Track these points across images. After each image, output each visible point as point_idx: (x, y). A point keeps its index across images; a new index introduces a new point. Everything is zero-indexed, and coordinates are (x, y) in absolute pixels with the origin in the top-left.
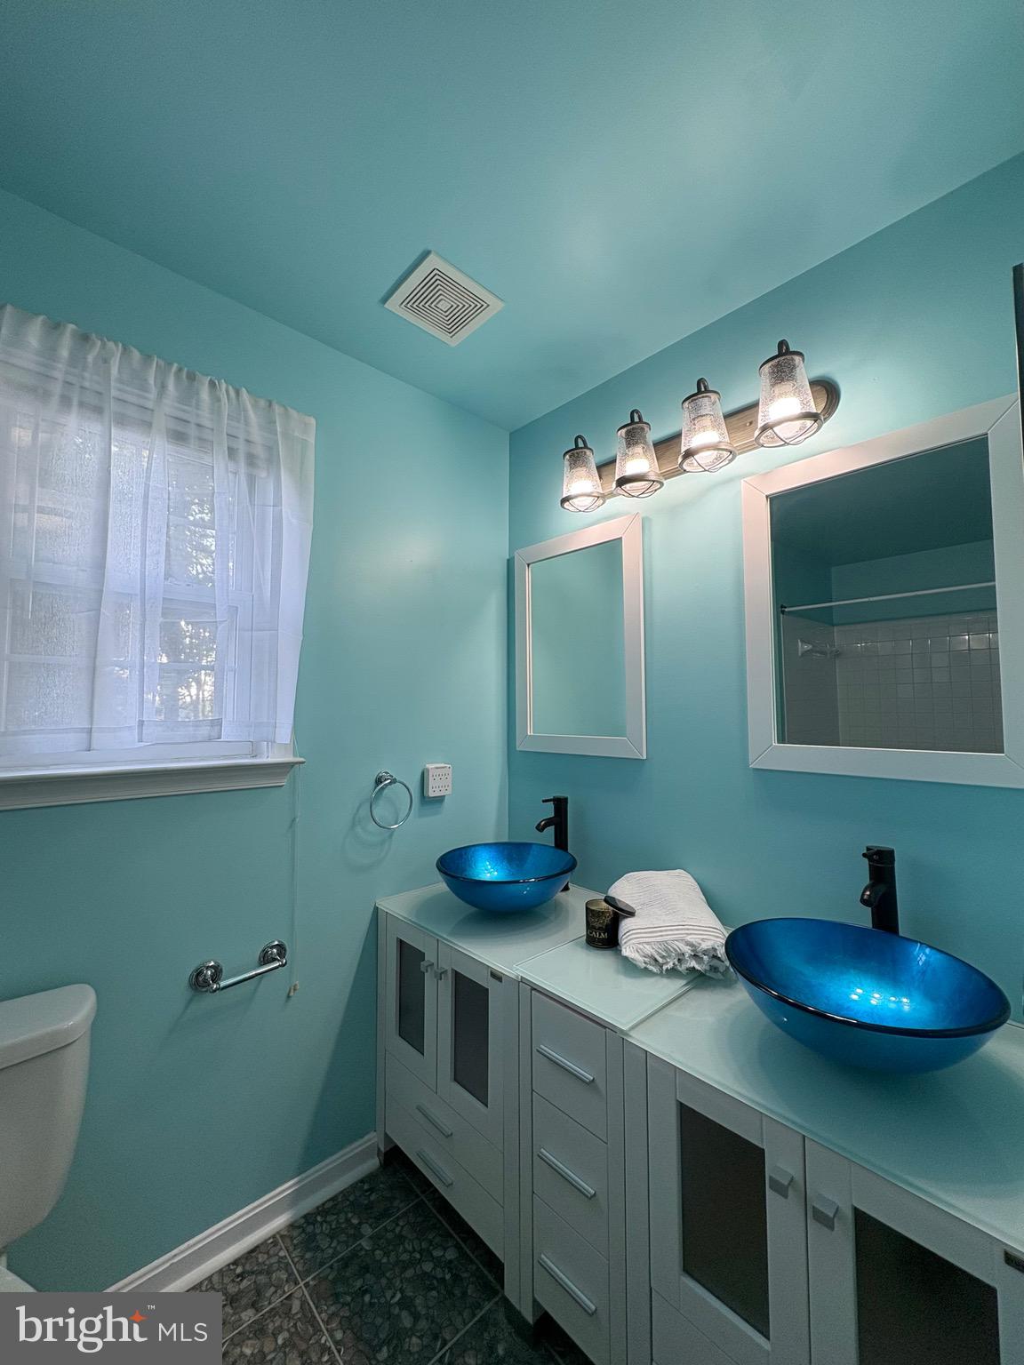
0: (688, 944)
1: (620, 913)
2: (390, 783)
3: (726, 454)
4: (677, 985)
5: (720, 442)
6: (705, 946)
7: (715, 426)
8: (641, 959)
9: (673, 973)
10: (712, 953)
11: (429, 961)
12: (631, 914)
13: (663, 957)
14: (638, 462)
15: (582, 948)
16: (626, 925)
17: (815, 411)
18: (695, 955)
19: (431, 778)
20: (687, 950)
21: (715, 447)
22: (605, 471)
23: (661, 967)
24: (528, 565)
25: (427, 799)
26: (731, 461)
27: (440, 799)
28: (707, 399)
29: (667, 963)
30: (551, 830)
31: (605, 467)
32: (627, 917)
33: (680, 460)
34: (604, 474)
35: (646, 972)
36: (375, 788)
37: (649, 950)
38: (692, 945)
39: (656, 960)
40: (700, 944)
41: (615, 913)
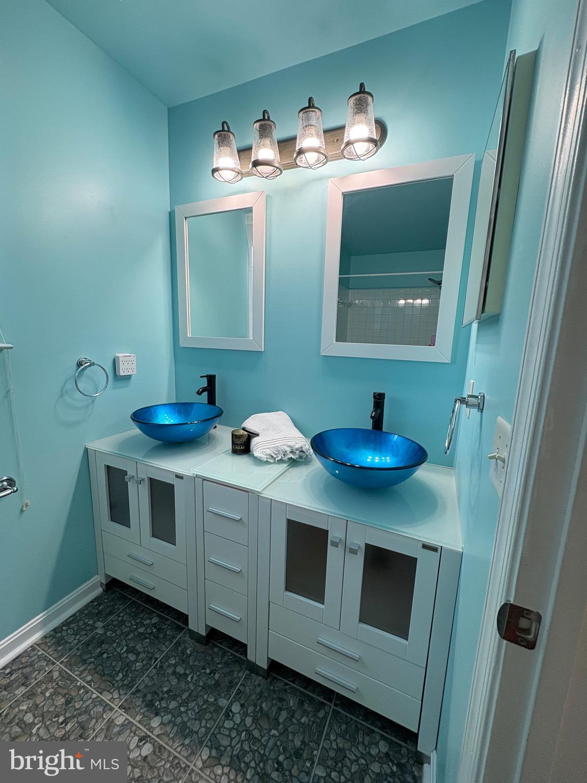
0: (289, 446)
1: (251, 435)
2: (89, 366)
3: (322, 157)
4: (284, 466)
5: (320, 147)
6: (297, 446)
7: (318, 135)
8: (265, 456)
9: (281, 461)
10: (300, 449)
11: (130, 475)
12: (257, 435)
13: (276, 454)
14: (266, 152)
15: (230, 455)
16: (254, 441)
17: (375, 138)
18: (292, 452)
19: (121, 363)
20: (288, 449)
21: (317, 150)
22: (244, 154)
23: (275, 459)
24: (186, 218)
25: (118, 377)
26: (324, 164)
27: (128, 378)
28: (314, 113)
29: (278, 457)
30: (206, 394)
31: (244, 151)
32: (255, 437)
33: (295, 155)
34: (241, 157)
35: (267, 462)
36: (77, 369)
37: (268, 452)
38: (290, 447)
39: (272, 456)
40: (295, 446)
41: (249, 436)
